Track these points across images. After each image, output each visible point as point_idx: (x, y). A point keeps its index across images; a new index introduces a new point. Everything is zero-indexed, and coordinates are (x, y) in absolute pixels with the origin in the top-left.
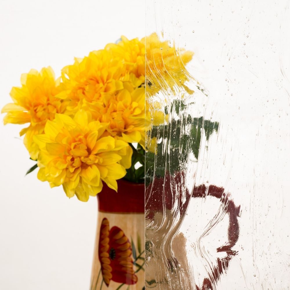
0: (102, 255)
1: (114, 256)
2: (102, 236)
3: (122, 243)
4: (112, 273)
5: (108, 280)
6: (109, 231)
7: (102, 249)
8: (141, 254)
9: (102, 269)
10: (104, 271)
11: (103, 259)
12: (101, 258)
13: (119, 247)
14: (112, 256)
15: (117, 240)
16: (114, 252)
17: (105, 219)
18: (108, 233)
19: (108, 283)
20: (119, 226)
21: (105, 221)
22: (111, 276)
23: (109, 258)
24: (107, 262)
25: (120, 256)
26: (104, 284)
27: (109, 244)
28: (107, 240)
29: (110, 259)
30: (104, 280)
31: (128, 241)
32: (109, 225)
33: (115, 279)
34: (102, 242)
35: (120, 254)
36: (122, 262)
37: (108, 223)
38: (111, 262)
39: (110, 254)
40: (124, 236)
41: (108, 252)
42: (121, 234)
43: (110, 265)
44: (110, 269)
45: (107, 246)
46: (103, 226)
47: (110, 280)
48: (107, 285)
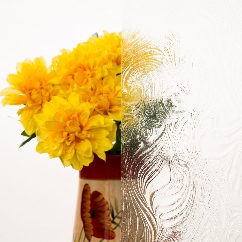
0: (84, 215)
1: (95, 216)
2: (84, 200)
3: (101, 205)
4: (93, 230)
5: (90, 236)
6: (90, 195)
7: (84, 210)
8: (118, 214)
9: (85, 227)
10: (87, 229)
11: (85, 219)
12: (83, 218)
13: (99, 209)
14: (93, 216)
15: (97, 202)
16: (95, 212)
17: (86, 185)
18: (89, 197)
19: (89, 238)
20: (99, 191)
21: (86, 187)
22: (92, 233)
23: (90, 217)
24: (89, 221)
25: (100, 216)
26: (86, 239)
27: (91, 205)
28: (89, 202)
29: (92, 219)
30: (86, 236)
31: (107, 203)
32: (90, 190)
33: (96, 235)
34: (84, 204)
35: (100, 214)
36: (102, 221)
37: (89, 188)
38: (93, 220)
39: (91, 215)
40: (103, 199)
41: (90, 212)
42: (101, 197)
43: (92, 223)
44: (91, 227)
45: (89, 208)
46: (85, 191)
47: (91, 236)
48: (89, 240)
